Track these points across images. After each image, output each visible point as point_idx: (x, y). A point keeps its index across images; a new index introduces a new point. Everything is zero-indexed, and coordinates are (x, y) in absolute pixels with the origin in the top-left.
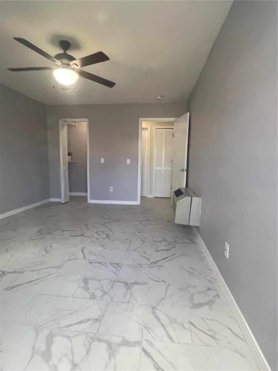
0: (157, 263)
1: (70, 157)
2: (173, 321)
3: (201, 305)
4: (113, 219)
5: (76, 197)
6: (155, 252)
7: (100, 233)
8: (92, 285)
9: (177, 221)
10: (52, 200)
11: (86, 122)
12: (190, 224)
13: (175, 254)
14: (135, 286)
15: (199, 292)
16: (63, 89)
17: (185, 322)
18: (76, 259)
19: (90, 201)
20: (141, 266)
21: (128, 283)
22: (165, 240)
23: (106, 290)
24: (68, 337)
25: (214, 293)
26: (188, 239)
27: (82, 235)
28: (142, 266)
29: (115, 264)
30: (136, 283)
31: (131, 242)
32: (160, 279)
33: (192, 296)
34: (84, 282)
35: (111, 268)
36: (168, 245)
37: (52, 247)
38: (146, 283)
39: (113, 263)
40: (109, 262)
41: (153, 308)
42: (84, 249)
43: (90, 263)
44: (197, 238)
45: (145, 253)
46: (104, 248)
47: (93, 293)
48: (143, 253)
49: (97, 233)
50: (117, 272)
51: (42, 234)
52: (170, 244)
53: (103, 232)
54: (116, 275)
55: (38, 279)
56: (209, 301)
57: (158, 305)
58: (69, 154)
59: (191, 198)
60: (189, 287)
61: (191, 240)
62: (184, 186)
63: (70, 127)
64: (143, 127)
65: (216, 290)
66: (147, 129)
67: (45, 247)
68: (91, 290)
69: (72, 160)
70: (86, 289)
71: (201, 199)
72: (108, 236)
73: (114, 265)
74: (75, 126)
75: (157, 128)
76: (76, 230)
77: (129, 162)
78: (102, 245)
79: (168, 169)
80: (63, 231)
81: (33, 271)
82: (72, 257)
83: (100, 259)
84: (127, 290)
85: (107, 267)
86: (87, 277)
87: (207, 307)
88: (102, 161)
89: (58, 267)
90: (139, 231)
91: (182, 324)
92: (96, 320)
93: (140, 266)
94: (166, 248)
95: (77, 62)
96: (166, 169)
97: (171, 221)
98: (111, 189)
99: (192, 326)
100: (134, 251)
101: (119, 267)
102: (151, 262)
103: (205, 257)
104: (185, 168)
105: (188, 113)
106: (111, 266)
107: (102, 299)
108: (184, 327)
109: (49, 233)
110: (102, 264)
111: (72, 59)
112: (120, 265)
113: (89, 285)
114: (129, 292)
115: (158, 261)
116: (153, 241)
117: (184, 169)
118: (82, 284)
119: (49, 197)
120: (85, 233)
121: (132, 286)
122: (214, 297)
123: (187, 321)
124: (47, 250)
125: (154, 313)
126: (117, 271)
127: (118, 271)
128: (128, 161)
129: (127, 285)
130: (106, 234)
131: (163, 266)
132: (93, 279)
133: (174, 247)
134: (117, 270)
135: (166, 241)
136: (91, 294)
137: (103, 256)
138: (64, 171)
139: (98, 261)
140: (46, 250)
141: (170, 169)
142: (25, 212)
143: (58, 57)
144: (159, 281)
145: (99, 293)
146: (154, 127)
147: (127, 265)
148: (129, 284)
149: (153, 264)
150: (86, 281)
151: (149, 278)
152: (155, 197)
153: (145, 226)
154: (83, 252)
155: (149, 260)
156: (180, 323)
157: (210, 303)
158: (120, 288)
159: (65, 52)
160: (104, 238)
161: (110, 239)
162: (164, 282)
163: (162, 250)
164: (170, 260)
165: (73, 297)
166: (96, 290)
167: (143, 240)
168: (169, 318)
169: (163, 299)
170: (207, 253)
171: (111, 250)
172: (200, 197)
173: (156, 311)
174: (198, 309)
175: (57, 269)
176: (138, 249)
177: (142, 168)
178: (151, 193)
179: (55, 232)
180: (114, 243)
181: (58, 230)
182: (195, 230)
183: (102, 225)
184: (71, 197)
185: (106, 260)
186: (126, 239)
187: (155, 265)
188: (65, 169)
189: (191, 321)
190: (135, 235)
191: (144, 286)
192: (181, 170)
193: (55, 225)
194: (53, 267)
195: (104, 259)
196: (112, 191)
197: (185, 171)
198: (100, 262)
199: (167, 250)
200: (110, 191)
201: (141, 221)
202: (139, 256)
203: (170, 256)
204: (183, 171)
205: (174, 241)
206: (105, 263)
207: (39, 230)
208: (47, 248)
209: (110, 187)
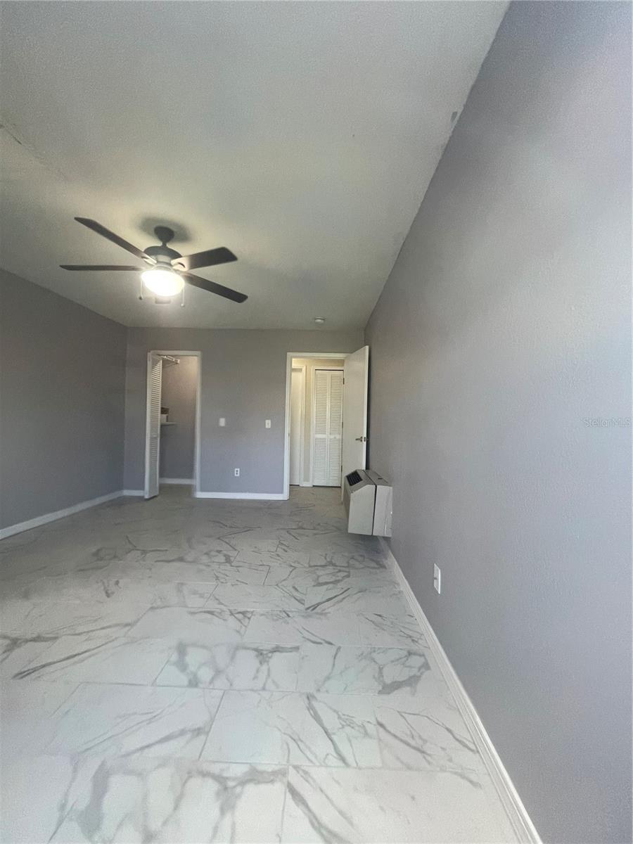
0: (317, 608)
1: (165, 416)
2: (347, 722)
3: (396, 686)
4: (238, 528)
5: (171, 487)
6: (314, 586)
7: (213, 553)
8: (194, 657)
9: (353, 529)
10: (126, 493)
11: (197, 357)
12: (374, 534)
13: (349, 589)
14: (277, 656)
15: (392, 661)
16: (157, 302)
17: (368, 722)
18: (166, 607)
19: (200, 495)
20: (288, 615)
21: (262, 650)
22: (331, 564)
23: (221, 667)
24: (140, 775)
25: (421, 660)
26: (373, 560)
27: (181, 559)
28: (290, 614)
29: (239, 613)
30: (277, 649)
31: (269, 568)
32: (324, 640)
33: (381, 669)
34: (179, 653)
35: (231, 621)
36: (337, 572)
37: (120, 585)
38: (297, 648)
39: (236, 612)
40: (228, 611)
41: (308, 698)
43: (192, 613)
44: (386, 559)
45: (296, 589)
46: (220, 583)
47: (195, 675)
48: (292, 590)
49: (207, 554)
50: (242, 631)
51: (101, 559)
52: (340, 571)
53: (219, 552)
54: (241, 635)
55: (85, 652)
56: (411, 678)
57: (318, 690)
58: (164, 411)
59: (374, 486)
60: (374, 651)
61: (377, 563)
62: (364, 468)
63: (165, 363)
64: (293, 367)
65: (423, 655)
66: (300, 370)
67: (106, 585)
68: (192, 668)
69: (167, 421)
70: (182, 666)
71: (391, 488)
72: (228, 560)
73: (236, 615)
74: (177, 363)
75: (316, 370)
76: (167, 550)
77: (270, 424)
78: (217, 577)
79: (335, 438)
80: (144, 552)
81: (77, 634)
82: (159, 603)
83: (212, 605)
84: (261, 663)
85: (224, 620)
86: (184, 643)
87: (407, 689)
88: (222, 422)
89: (127, 625)
90: (285, 548)
91: (364, 727)
92: (198, 732)
94: (333, 579)
95: (184, 260)
96: (332, 437)
97: (342, 527)
98: (237, 472)
99: (381, 730)
100: (276, 587)
101: (247, 620)
102: (307, 607)
103: (402, 592)
104: (365, 435)
105: (367, 347)
106: (232, 617)
107: (211, 686)
108: (366, 734)
109: (115, 557)
110: (215, 613)
111: (176, 255)
112: (249, 615)
113: (188, 659)
114: (265, 667)
115: (318, 604)
116: (310, 566)
117: (361, 438)
118: (174, 657)
119: (121, 488)
120: (185, 554)
121: (270, 655)
122: (420, 668)
123: (375, 723)
124: (109, 591)
125: (310, 708)
127: (246, 626)
128: (268, 424)
129: (261, 654)
130: (225, 555)
131: (327, 613)
132: (194, 645)
133: (348, 576)
134: (243, 625)
135: (334, 565)
136: (191, 676)
137: (217, 599)
138: (152, 439)
139: (207, 610)
140: (107, 593)
141: (338, 437)
143: (151, 251)
144: (321, 643)
145: (205, 674)
146: (312, 368)
147: (262, 615)
148: (265, 652)
149: (309, 611)
150: (182, 649)
151: (303, 637)
152: (314, 486)
153: (297, 539)
155: (303, 602)
156: (359, 726)
157: (412, 681)
158: (247, 661)
159: (164, 245)
160: (220, 564)
161: (233, 564)
162: (330, 643)
163: (326, 583)
164: (341, 601)
165: (154, 684)
166: (199, 668)
167: (293, 564)
168: (339, 718)
169: (328, 678)
170: (405, 586)
171: (233, 585)
172: (390, 486)
173: (315, 703)
174: (391, 695)
175: (127, 628)
176: (283, 583)
177: (292, 435)
178: (306, 479)
179: (127, 553)
180: (238, 571)
181: (133, 550)
182: (383, 544)
183: (219, 538)
184: (162, 487)
185: (222, 607)
186: (261, 563)
187: (315, 611)
188: (155, 436)
189: (380, 720)
190: (278, 555)
191: (294, 654)
192: (357, 439)
193: (128, 541)
194: (117, 625)
195: (219, 604)
196: (238, 475)
197: (365, 441)
198: (212, 610)
199: (336, 582)
200: (235, 475)
201: (289, 529)
202: (284, 596)
203: (340, 594)
204: (361, 441)
205: (347, 565)
206: (220, 613)
207: (97, 550)
208: (108, 586)
209: (236, 470)
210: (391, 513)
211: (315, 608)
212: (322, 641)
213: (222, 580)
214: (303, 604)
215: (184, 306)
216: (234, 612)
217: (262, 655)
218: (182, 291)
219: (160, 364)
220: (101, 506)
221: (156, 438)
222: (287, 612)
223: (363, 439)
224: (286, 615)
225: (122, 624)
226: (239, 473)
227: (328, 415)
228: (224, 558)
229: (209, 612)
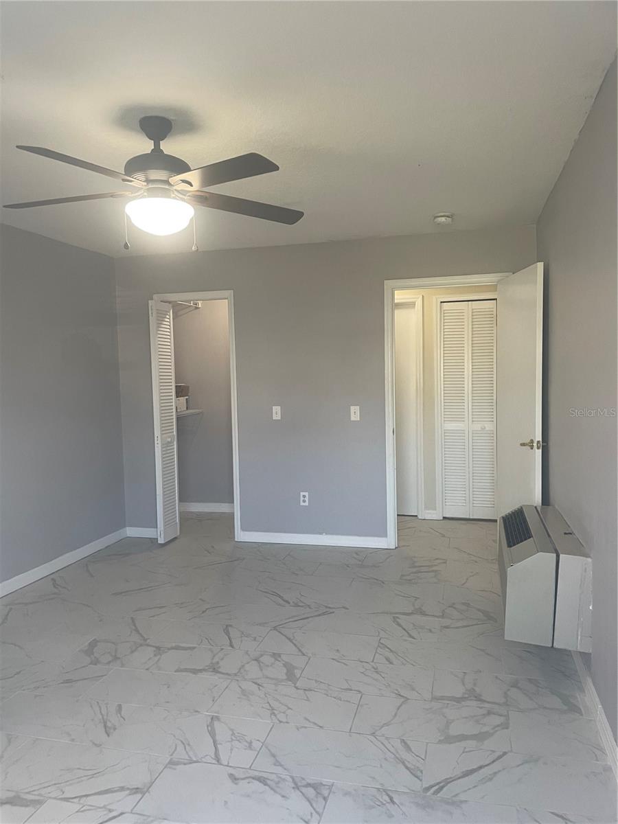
0: (444, 790)
1: (183, 399)
4: (309, 606)
6: (440, 742)
7: (267, 659)
9: (514, 632)
10: (131, 532)
11: (227, 300)
12: (557, 645)
13: (505, 754)
18: (192, 762)
20: (391, 799)
22: (474, 695)
27: (214, 669)
28: (396, 798)
29: (308, 785)
31: (361, 698)
35: (297, 803)
36: (484, 715)
37: (123, 712)
39: (304, 783)
40: (291, 780)
42: (216, 723)
43: (234, 779)
46: (275, 721)
48: (398, 744)
49: (256, 660)
50: (314, 821)
51: (96, 662)
52: (489, 713)
53: (277, 656)
58: (180, 391)
59: (555, 555)
61: (565, 699)
62: (537, 500)
64: (396, 301)
66: (411, 305)
67: (104, 711)
69: (187, 408)
71: (589, 560)
72: (291, 676)
73: (304, 790)
74: (197, 308)
75: (441, 302)
76: (194, 648)
78: (273, 709)
79: (483, 429)
80: (159, 650)
82: (181, 753)
83: (264, 765)
85: (283, 796)
88: (277, 413)
89: (136, 790)
90: (391, 656)
93: (387, 798)
94: (476, 730)
95: (194, 177)
96: (477, 427)
98: (305, 498)
100: (372, 738)
101: (321, 800)
102: (426, 783)
104: (539, 437)
105: (540, 266)
106: (298, 792)
109: (116, 658)
110: (269, 782)
112: (326, 793)
115: (448, 781)
116: (434, 699)
117: (532, 441)
119: (122, 525)
120: (222, 659)
124: (109, 724)
127: (319, 815)
128: (355, 413)
130: (285, 665)
131: (461, 802)
133: (505, 726)
134: (315, 810)
135: (478, 698)
137: (274, 756)
138: (166, 445)
139: (257, 774)
140: (105, 726)
141: (489, 426)
142: (52, 578)
143: (137, 165)
146: (434, 300)
147: (347, 794)
149: (429, 794)
152: (444, 518)
153: (411, 636)
154: (212, 734)
155: (419, 774)
159: (157, 145)
160: (277, 681)
161: (298, 684)
163: (463, 738)
164: (490, 779)
167: (402, 692)
171: (298, 728)
172: (587, 556)
175: (139, 796)
176: (384, 730)
177: (399, 432)
178: (431, 504)
179: (132, 652)
180: (308, 700)
181: (141, 645)
183: (275, 628)
185: (279, 770)
186: (346, 686)
187: (440, 795)
188: (169, 440)
190: (376, 670)
192: (523, 445)
193: (134, 628)
194: (122, 789)
195: (275, 765)
196: (307, 504)
197: (538, 448)
198: (265, 775)
199: (481, 737)
200: (302, 504)
201: (396, 613)
202: (386, 759)
203: (487, 763)
204: (532, 449)
205: (503, 700)
206: (278, 782)
207: (90, 644)
208: (107, 714)
209: (302, 494)
210: (591, 608)
211: (442, 788)
213: (282, 717)
214: (419, 778)
216: (299, 784)
218: (191, 220)
219: (169, 320)
220: (94, 558)
221: (171, 442)
222: (390, 793)
223: (535, 444)
224: (389, 801)
225: (128, 789)
226: (307, 499)
227: (468, 386)
228: (285, 670)
229: (259, 779)
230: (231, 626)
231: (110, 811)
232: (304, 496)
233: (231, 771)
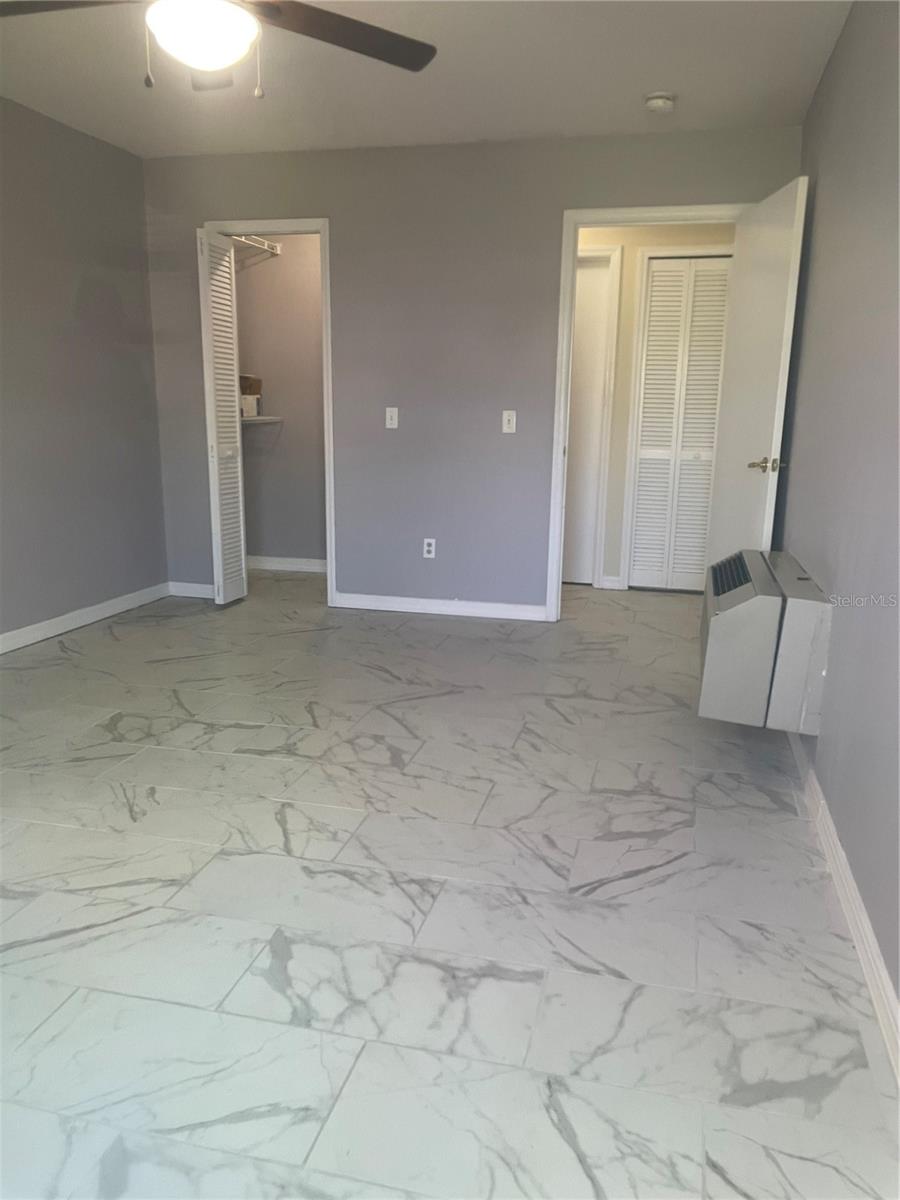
0: (598, 891)
1: (251, 399)
2: (634, 1148)
3: (770, 1091)
4: (428, 684)
5: (278, 578)
6: (597, 838)
7: (364, 742)
8: (305, 964)
9: (714, 704)
10: (176, 589)
11: (318, 235)
12: (771, 725)
13: (685, 854)
14: (489, 985)
15: (769, 1036)
17: (686, 1157)
18: (251, 852)
19: (337, 599)
20: (525, 900)
21: (458, 969)
22: (649, 789)
23: (360, 995)
24: (187, 1170)
25: (841, 1045)
26: (760, 789)
27: (290, 750)
28: (531, 898)
29: (412, 881)
30: (492, 971)
31: (493, 787)
32: (604, 965)
33: (737, 1050)
34: (275, 953)
35: (393, 898)
36: (661, 811)
37: (157, 796)
38: (537, 976)
39: (406, 878)
40: (388, 875)
41: (549, 1084)
42: (289, 812)
43: (309, 872)
44: (801, 789)
45: (552, 843)
46: (372, 810)
47: (305, 1002)
48: (542, 842)
49: (350, 742)
50: (417, 921)
51: (120, 739)
52: (668, 809)
53: (378, 739)
54: (413, 930)
55: (88, 928)
56: (811, 1079)
57: (576, 1073)
58: (248, 386)
59: (779, 600)
60: (729, 1008)
61: (775, 797)
62: (765, 542)
63: (246, 257)
64: (580, 254)
65: (857, 1034)
66: (599, 262)
67: (130, 794)
68: (301, 988)
69: (259, 414)
70: (280, 979)
71: (829, 606)
72: (397, 759)
73: (404, 886)
74: (274, 255)
75: (651, 258)
76: (262, 726)
77: (505, 421)
78: (369, 797)
79: (697, 458)
80: (211, 727)
81: (71, 891)
82: (237, 842)
83: (353, 858)
84: (450, 997)
85: (376, 893)
86: (288, 934)
87: (796, 1103)
88: (392, 418)
89: (172, 882)
90: (538, 743)
91: (672, 1165)
92: (306, 1113)
93: (518, 899)
94: (648, 827)
96: (689, 455)
97: (686, 703)
98: (430, 548)
99: (713, 1177)
100: (503, 832)
101: (428, 897)
102: (574, 883)
103: (830, 876)
104: (776, 454)
105: (803, 183)
106: (396, 889)
107: (338, 1029)
108: (676, 1180)
109: (149, 735)
110: (356, 876)
112: (435, 890)
113: (292, 966)
114: (458, 1005)
115: (602, 883)
116: (593, 791)
117: (766, 460)
118: (265, 961)
119: (159, 576)
120: (301, 740)
121: (473, 981)
122: (840, 1062)
123: (699, 1158)
124: (136, 809)
125: (551, 1106)
126: (417, 911)
127: (424, 914)
128: (509, 422)
129: (454, 977)
130: (390, 748)
131: (621, 905)
132: (312, 940)
133: (689, 824)
134: (419, 909)
135: (655, 792)
136: (298, 1003)
137: (366, 847)
138: (225, 461)
139: (340, 867)
140: (131, 809)
141: (707, 455)
142: (61, 640)
144: (597, 972)
145: (328, 1003)
146: (639, 254)
147: (463, 892)
148: (461, 974)
149: (577, 894)
150: (281, 946)
151: (555, 953)
152: (630, 588)
153: (568, 721)
154: (282, 822)
155: (565, 872)
156: (660, 1160)
157: (814, 1089)
158: (421, 989)
160: (378, 767)
161: (405, 771)
162: (621, 976)
163: (629, 835)
164: (663, 882)
165: (220, 1008)
166: (317, 987)
167: (550, 783)
168: (617, 1136)
169: (602, 1050)
170: (837, 861)
171: (402, 819)
172: (827, 601)
173: (562, 1098)
174: (754, 1109)
175: (174, 889)
176: (519, 824)
177: (573, 453)
178: (612, 568)
179: (173, 729)
180: (418, 787)
181: (187, 721)
182: (798, 751)
183: (379, 707)
184: (255, 579)
185: (370, 863)
186: (475, 774)
187: (590, 897)
188: (229, 453)
189: (714, 1158)
190: (517, 758)
191: (529, 985)
192: (752, 465)
193: (176, 701)
194: (151, 880)
195: (367, 858)
196: (432, 555)
197: (774, 470)
198: (353, 869)
199: (654, 835)
200: (426, 555)
201: (551, 695)
202: (520, 855)
203: (660, 863)
204: (764, 471)
205: (691, 796)
206: (369, 878)
207: (112, 718)
208: (135, 797)
209: (426, 541)
210: (824, 673)
211: (595, 889)
212: (600, 968)
213: (380, 806)
214: (565, 878)
215: (262, 97)
216: (399, 879)
217: (456, 980)
219: (229, 262)
220: (121, 618)
221: (233, 457)
222: (524, 893)
223: (769, 465)
224: (520, 899)
225: (161, 880)
226: (433, 549)
227: (680, 392)
228: (388, 754)
229: (345, 873)
230: (316, 703)
231: (133, 905)
232: (429, 545)
233: (306, 863)
